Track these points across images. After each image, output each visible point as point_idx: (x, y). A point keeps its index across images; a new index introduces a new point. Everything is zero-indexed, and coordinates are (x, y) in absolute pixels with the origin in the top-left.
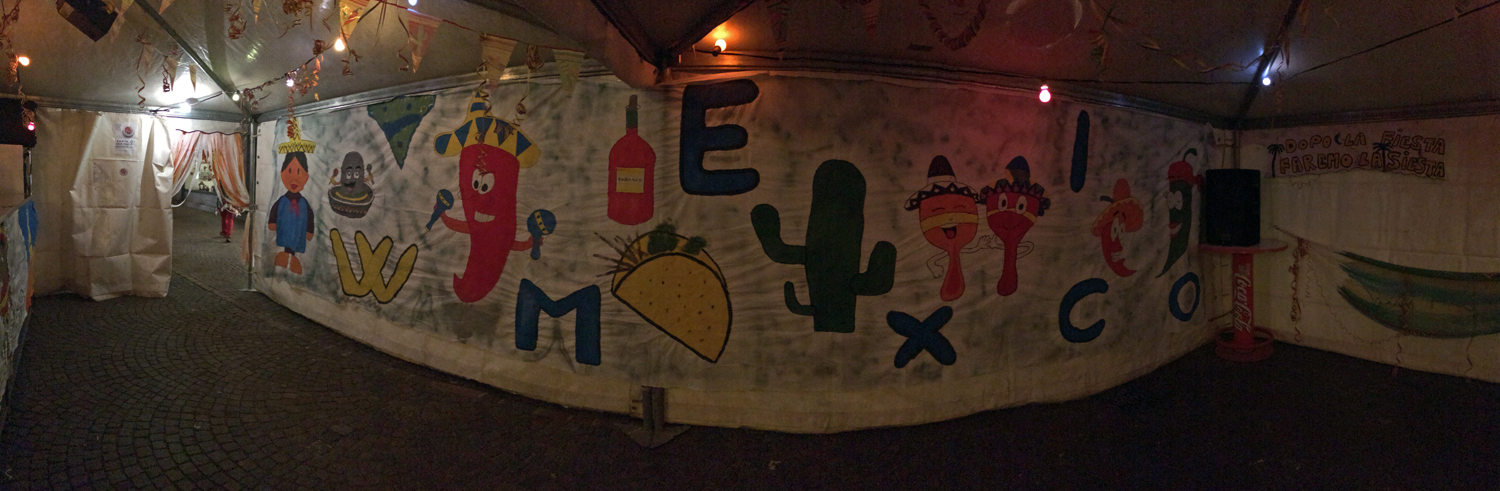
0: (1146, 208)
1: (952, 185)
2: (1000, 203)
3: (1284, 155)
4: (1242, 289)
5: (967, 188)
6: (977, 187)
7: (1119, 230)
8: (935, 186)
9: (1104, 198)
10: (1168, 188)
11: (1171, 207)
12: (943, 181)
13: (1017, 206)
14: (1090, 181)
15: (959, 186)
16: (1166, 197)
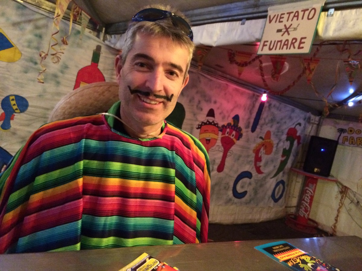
0: (275, 146)
1: (213, 122)
2: (226, 133)
3: (346, 134)
4: (308, 195)
5: (217, 124)
6: (221, 124)
7: (262, 153)
8: (208, 121)
9: (261, 138)
10: (285, 139)
11: (284, 147)
12: (211, 119)
13: (232, 135)
14: (258, 129)
15: (215, 122)
16: (284, 143)
